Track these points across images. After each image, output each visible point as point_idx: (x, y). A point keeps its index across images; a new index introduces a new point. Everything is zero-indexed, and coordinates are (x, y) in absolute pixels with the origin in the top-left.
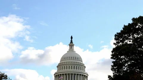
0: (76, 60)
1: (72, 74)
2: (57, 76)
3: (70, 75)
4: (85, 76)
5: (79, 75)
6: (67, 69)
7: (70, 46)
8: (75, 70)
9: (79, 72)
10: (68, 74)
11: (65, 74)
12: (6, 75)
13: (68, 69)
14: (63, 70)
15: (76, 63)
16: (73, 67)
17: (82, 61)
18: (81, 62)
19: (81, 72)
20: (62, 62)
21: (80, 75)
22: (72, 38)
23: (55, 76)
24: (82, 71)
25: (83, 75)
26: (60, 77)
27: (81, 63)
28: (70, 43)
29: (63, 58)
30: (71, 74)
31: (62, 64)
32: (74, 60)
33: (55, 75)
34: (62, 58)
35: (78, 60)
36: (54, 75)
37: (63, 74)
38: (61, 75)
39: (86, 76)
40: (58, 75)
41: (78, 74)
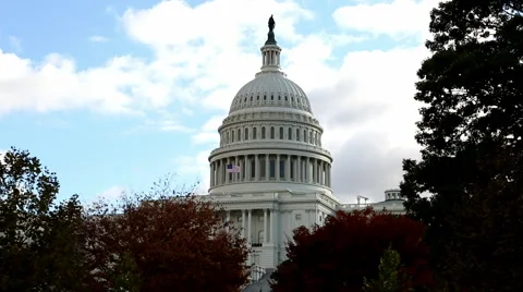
0: (287, 106)
1: (275, 156)
2: (219, 161)
3: (267, 159)
4: (319, 161)
5: (299, 159)
6: (255, 137)
7: (264, 53)
8: (286, 140)
9: (300, 148)
10: (260, 156)
11: (251, 156)
12: (34, 159)
13: (258, 139)
14: (242, 141)
15: (287, 118)
16: (277, 131)
17: (309, 111)
18: (308, 114)
19: (305, 148)
20: (235, 113)
21: (303, 158)
22: (271, 23)
23: (213, 165)
24: (312, 146)
25: (312, 160)
26: (230, 167)
27: (305, 117)
28: (267, 43)
29: (242, 99)
30: (271, 155)
31: (235, 121)
32: (280, 105)
33: (213, 160)
34: (237, 97)
35: (295, 107)
36: (210, 159)
37: (241, 157)
38: (233, 158)
39: (325, 162)
40: (225, 160)
41: (294, 157)
